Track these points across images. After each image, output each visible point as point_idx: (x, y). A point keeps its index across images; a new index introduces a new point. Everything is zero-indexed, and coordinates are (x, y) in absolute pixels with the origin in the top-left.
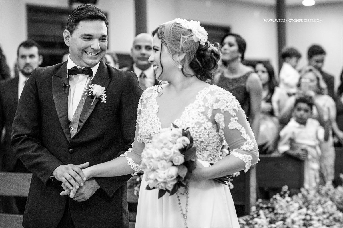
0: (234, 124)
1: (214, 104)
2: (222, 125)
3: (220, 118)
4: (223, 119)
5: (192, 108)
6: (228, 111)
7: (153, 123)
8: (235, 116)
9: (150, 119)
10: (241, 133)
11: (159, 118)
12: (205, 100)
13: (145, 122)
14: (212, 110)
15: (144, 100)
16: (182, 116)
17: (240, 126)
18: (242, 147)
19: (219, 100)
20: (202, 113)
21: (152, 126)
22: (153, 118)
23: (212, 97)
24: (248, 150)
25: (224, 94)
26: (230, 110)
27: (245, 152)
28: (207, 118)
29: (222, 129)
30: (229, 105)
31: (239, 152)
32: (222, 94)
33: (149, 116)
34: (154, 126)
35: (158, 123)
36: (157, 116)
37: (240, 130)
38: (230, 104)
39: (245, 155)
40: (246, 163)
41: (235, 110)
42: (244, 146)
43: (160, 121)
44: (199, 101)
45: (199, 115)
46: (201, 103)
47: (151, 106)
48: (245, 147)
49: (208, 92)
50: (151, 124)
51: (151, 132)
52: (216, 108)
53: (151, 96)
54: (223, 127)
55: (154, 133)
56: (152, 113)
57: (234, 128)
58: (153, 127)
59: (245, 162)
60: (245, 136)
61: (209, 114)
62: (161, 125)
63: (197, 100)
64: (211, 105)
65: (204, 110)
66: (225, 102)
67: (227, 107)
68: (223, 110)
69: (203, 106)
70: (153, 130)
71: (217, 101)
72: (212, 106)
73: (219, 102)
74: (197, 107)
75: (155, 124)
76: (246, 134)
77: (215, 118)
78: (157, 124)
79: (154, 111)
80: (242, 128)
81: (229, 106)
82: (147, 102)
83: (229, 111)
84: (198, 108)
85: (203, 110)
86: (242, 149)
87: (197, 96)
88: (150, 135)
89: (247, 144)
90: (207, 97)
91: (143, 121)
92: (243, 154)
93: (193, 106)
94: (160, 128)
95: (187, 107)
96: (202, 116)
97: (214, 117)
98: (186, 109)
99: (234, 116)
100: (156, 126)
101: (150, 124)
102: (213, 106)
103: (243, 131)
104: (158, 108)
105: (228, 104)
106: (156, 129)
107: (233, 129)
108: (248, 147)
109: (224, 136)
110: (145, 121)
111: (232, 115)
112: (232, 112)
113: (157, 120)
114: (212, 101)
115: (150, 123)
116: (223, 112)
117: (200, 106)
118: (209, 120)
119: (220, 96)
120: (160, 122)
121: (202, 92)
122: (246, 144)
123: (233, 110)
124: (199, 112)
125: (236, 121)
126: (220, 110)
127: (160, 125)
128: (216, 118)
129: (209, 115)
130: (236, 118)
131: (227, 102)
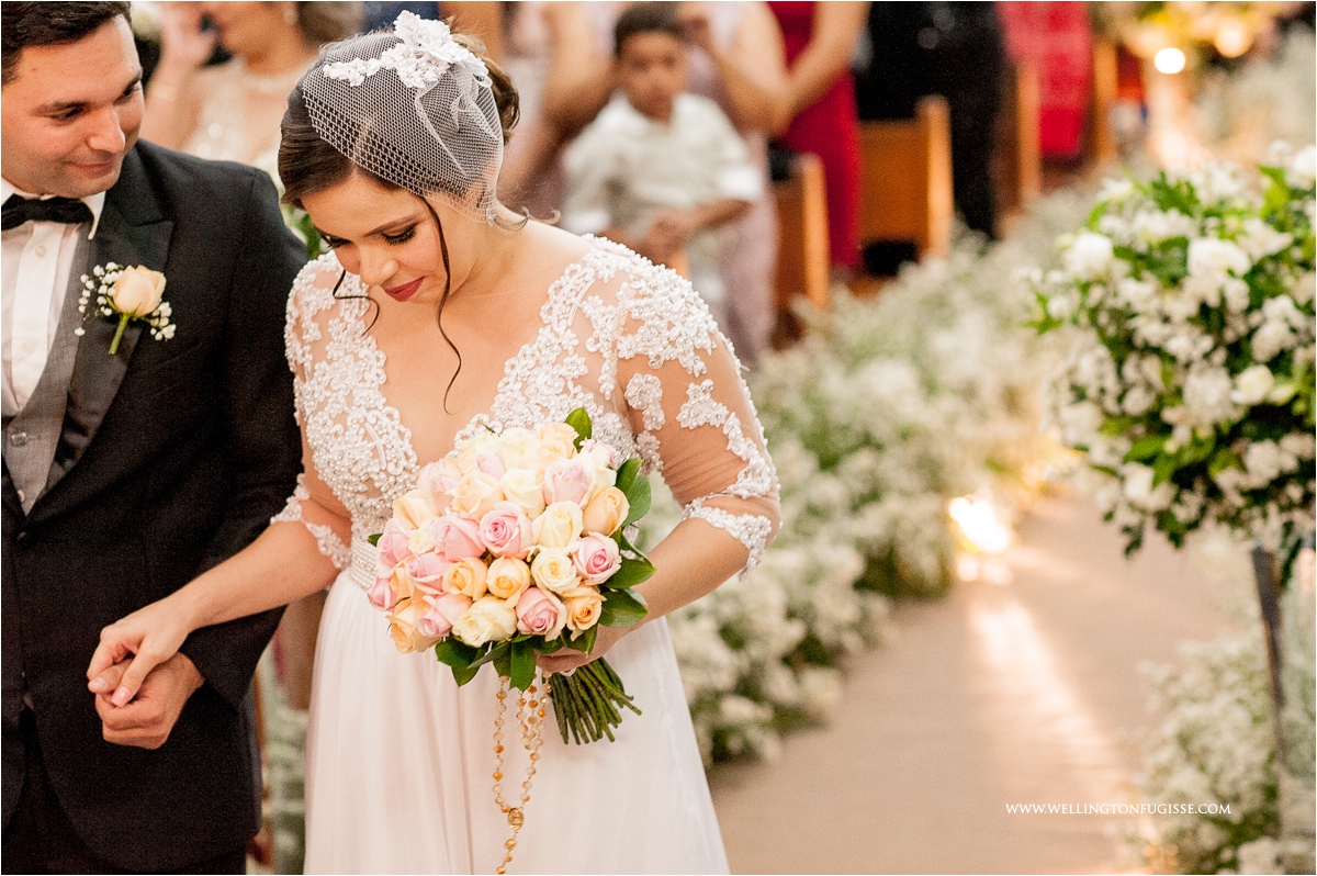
0: (699, 409)
1: (622, 338)
2: (655, 416)
3: (646, 391)
4: (659, 394)
5: (531, 363)
6: (677, 359)
7: (372, 431)
8: (702, 377)
9: (356, 414)
10: (726, 439)
11: (396, 407)
12: (583, 323)
13: (338, 427)
14: (614, 363)
15: (307, 323)
16: (500, 398)
17: (723, 410)
18: (731, 488)
19: (640, 322)
20: (577, 381)
21: (371, 445)
22: (368, 409)
23: (610, 308)
24: (755, 494)
25: (655, 288)
26: (684, 354)
27: (745, 506)
28: (599, 398)
29: (653, 432)
30: (680, 335)
31: (722, 508)
32: (649, 291)
33: (350, 398)
34: (380, 442)
35: (394, 433)
36: (384, 400)
37: (722, 425)
38: (683, 329)
39: (747, 518)
40: (752, 547)
41: (700, 351)
42: (739, 484)
43: (402, 422)
44: (556, 329)
45: (566, 390)
46: (569, 340)
47: (346, 354)
48: (744, 487)
49: (587, 287)
50: (366, 436)
51: (369, 470)
52: (631, 354)
53: (333, 306)
54: (657, 424)
55: (383, 476)
56: (360, 385)
57: (701, 423)
58: (375, 449)
59: (749, 544)
60: (741, 447)
61: (604, 381)
62: (411, 442)
63: (549, 327)
64: (610, 345)
65: (583, 370)
66: (664, 324)
67: (672, 343)
68: (658, 357)
69: (576, 348)
70: (377, 461)
71: (631, 325)
72: (614, 347)
73: (641, 330)
74: (553, 358)
75: (385, 436)
76: (743, 440)
77: (629, 394)
78: (390, 437)
79: (370, 376)
80: (727, 417)
81: (681, 340)
82: (327, 338)
83: (683, 360)
84: (558, 361)
85: (579, 367)
86: (732, 496)
87: (545, 308)
88: (369, 481)
89: (750, 475)
90: (588, 309)
91: (330, 423)
92: (738, 513)
93: (538, 354)
94: (406, 454)
95: (513, 361)
96: (581, 396)
97: (624, 391)
98: (507, 370)
99: (701, 374)
100: (389, 446)
101: (361, 437)
102: (619, 346)
103: (733, 427)
104: (382, 362)
105: (674, 333)
106: (389, 458)
107: (698, 427)
108: (752, 484)
109: (658, 455)
110: (335, 421)
111: (693, 374)
112: (691, 363)
113: (390, 416)
114: (610, 326)
115: (362, 431)
116: (657, 365)
117: (565, 352)
118: (609, 406)
119: (642, 302)
120: (403, 429)
121: (561, 287)
122: (746, 477)
123: (695, 349)
124: (566, 381)
125: (708, 396)
126: (648, 358)
127: (407, 441)
128: (631, 391)
129: (608, 386)
130: (708, 383)
131: (671, 325)
